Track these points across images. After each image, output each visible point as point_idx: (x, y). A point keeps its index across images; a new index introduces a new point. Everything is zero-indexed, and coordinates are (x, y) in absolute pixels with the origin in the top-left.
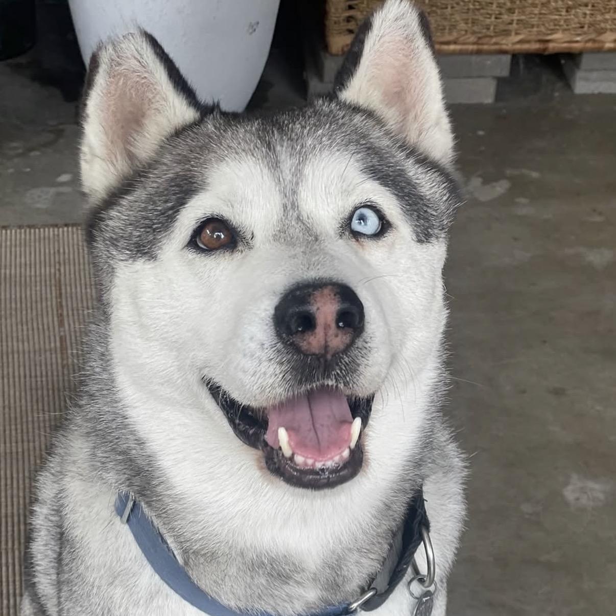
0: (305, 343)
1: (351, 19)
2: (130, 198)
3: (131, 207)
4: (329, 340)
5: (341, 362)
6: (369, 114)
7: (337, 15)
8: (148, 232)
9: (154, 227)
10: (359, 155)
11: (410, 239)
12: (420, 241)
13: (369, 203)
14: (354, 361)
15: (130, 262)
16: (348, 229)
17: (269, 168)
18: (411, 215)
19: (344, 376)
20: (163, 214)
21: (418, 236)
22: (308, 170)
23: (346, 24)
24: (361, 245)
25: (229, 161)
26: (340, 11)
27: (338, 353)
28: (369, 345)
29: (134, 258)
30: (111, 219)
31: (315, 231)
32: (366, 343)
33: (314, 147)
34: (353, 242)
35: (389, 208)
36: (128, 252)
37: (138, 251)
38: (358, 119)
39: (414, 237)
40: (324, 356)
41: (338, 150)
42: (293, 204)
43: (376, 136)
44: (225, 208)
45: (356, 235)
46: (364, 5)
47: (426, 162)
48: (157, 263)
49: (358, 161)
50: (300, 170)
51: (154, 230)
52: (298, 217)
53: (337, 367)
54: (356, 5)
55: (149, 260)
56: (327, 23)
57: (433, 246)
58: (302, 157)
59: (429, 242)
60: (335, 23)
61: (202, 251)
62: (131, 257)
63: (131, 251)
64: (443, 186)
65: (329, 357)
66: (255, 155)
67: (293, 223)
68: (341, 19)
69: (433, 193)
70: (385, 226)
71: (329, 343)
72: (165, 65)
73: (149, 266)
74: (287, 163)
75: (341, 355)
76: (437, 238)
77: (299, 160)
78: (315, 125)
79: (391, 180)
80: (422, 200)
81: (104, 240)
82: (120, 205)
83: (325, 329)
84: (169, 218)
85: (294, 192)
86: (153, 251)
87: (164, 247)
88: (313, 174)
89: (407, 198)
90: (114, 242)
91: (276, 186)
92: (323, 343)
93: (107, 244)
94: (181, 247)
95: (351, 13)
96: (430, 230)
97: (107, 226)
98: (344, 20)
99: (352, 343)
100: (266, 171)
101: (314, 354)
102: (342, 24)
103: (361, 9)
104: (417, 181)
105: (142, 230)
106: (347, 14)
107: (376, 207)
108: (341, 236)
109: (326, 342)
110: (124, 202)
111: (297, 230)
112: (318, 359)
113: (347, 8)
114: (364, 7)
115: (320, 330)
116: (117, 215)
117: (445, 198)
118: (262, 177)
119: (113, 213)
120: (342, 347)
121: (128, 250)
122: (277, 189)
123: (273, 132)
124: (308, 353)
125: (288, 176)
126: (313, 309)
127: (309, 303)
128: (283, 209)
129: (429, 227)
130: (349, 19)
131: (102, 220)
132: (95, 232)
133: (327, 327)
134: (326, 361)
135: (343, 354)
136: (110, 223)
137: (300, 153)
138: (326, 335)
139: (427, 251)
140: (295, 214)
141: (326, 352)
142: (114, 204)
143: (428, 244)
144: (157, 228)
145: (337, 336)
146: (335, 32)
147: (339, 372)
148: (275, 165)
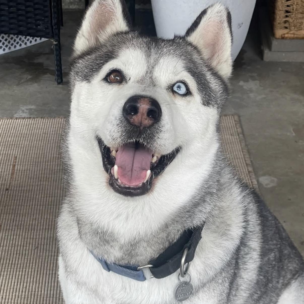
0: (132, 119)
1: (286, 22)
2: (89, 57)
3: (88, 60)
4: (142, 120)
5: (147, 132)
6: (195, 48)
7: (280, 20)
8: (90, 71)
9: (94, 69)
10: (185, 61)
11: (200, 102)
12: (204, 104)
13: (183, 81)
14: (152, 134)
15: (80, 82)
16: (171, 88)
17: (146, 56)
18: (202, 92)
19: (147, 139)
20: (98, 65)
21: (203, 102)
22: (161, 61)
23: (284, 24)
24: (174, 96)
25: (131, 49)
26: (282, 18)
27: (146, 127)
28: (161, 129)
29: (82, 80)
30: (79, 63)
31: (155, 83)
32: (160, 127)
33: (166, 53)
34: (171, 94)
35: (191, 86)
36: (81, 78)
37: (85, 78)
38: (189, 48)
39: (202, 102)
40: (139, 127)
41: (176, 57)
42: (151, 72)
43: (195, 57)
44: (123, 66)
45: (174, 92)
46: (294, 15)
47: (216, 74)
48: (90, 84)
49: (183, 63)
50: (158, 60)
51: (93, 71)
52: (151, 77)
53: (145, 134)
54: (290, 15)
55: (88, 82)
56: (275, 23)
57: (210, 108)
58: (161, 55)
59: (208, 106)
60: (279, 23)
61: (109, 82)
62: (81, 80)
63: (82, 77)
64: (221, 87)
65: (142, 128)
66: (142, 49)
67: (148, 78)
68: (282, 22)
69: (216, 88)
70: (188, 93)
71: (142, 122)
72: (122, 6)
73: (87, 85)
74: (154, 56)
75: (147, 129)
76: (213, 106)
77: (159, 56)
78: (170, 45)
79: (197, 75)
80: (210, 89)
81: (74, 71)
82: (84, 58)
83: (142, 115)
84: (99, 67)
85: (153, 68)
86: (90, 79)
87: (94, 78)
88: (163, 63)
89: (202, 85)
90: (77, 73)
91: (146, 63)
92: (140, 121)
93: (75, 73)
94: (101, 80)
95: (287, 19)
96: (210, 101)
97: (76, 66)
98: (283, 22)
99: (152, 125)
100: (144, 57)
101: (135, 125)
102: (282, 24)
103: (292, 17)
104: (210, 81)
105: (89, 70)
106: (285, 19)
107: (186, 84)
108: (167, 89)
109: (141, 121)
110: (86, 58)
111: (148, 81)
112: (137, 128)
113: (285, 16)
114: (293, 16)
115: (139, 114)
116: (82, 63)
117: (220, 92)
118: (142, 59)
119: (80, 61)
120: (148, 125)
121: (81, 77)
122: (147, 64)
123: (153, 44)
124: (133, 124)
125: (152, 61)
126: (139, 105)
127: (137, 102)
128: (146, 73)
129: (209, 100)
130: (285, 22)
131: (75, 63)
132: (72, 68)
133: (143, 114)
134: (140, 130)
135: (147, 128)
136: (78, 65)
137: (160, 54)
138: (142, 118)
139: (206, 109)
140: (150, 76)
141: (141, 126)
142: (82, 58)
143: (208, 107)
144: (94, 70)
145: (146, 119)
146: (278, 28)
147: (145, 136)
148: (148, 56)
